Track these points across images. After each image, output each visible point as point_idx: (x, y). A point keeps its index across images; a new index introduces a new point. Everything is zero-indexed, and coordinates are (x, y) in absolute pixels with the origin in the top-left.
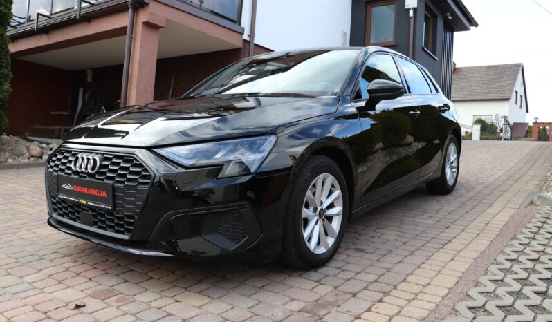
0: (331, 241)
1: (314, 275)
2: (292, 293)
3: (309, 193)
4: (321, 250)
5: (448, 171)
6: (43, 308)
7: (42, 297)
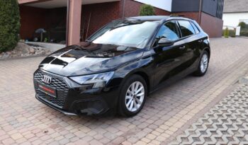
0: (139, 106)
1: (131, 120)
2: (120, 128)
3: (128, 91)
4: (135, 110)
5: (202, 67)
6: (34, 132)
7: (34, 127)
